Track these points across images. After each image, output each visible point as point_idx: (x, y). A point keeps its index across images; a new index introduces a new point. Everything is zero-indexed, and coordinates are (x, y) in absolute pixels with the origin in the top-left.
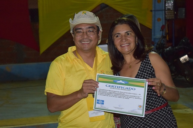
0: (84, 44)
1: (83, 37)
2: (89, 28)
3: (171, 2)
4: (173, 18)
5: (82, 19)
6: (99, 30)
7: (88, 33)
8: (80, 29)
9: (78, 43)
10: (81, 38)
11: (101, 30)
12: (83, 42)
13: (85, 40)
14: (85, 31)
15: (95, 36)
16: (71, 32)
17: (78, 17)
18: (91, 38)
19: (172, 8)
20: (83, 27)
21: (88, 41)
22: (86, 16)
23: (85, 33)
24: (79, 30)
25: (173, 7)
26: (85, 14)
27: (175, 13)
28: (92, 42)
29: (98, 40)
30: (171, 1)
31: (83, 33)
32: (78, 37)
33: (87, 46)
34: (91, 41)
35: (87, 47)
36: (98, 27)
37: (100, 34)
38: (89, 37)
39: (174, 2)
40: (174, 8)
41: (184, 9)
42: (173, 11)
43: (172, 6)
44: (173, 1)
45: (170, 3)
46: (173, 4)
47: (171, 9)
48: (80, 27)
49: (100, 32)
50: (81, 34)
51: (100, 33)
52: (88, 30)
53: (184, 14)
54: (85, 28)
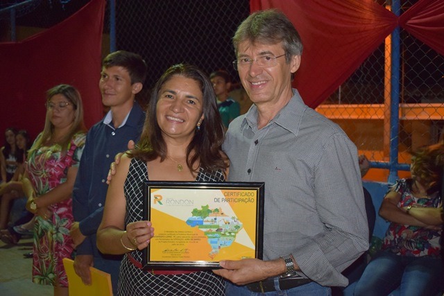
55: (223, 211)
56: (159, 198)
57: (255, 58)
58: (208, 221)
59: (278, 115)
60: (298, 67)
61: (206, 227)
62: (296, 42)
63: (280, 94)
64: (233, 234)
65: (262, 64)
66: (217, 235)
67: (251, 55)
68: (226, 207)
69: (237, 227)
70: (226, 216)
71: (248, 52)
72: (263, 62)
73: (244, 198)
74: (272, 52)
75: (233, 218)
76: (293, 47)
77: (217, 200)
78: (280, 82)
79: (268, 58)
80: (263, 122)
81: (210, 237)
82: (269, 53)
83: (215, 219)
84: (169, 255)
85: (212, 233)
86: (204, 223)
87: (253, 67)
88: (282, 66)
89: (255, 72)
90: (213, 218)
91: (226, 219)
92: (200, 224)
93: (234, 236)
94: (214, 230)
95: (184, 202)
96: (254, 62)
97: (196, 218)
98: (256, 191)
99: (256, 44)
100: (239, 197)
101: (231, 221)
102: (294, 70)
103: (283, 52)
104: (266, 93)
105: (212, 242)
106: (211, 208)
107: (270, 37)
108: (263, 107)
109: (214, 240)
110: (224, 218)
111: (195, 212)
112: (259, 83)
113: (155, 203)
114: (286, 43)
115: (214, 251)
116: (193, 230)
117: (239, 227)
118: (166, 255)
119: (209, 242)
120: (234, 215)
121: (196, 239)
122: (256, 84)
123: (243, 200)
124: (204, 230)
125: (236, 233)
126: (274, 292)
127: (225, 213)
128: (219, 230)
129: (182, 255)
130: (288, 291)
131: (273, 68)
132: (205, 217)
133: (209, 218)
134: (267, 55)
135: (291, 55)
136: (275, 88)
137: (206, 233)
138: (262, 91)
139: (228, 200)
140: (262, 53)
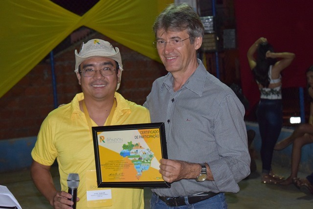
0: (96, 88)
1: (95, 78)
2: (105, 64)
3: (208, 19)
4: (214, 48)
5: (93, 50)
6: (119, 68)
7: (103, 72)
8: (91, 65)
9: (87, 87)
10: (92, 80)
11: (121, 68)
12: (95, 86)
13: (98, 82)
14: (98, 69)
15: (113, 76)
16: (77, 70)
17: (88, 48)
18: (107, 79)
19: (210, 30)
20: (95, 63)
21: (104, 83)
22: (99, 46)
23: (98, 72)
24: (89, 68)
25: (212, 28)
26: (97, 44)
27: (218, 39)
28: (109, 86)
29: (117, 83)
30: (209, 17)
31: (96, 71)
32: (88, 78)
33: (101, 91)
34: (107, 83)
35: (100, 93)
36: (117, 63)
37: (120, 75)
38: (105, 78)
39: (214, 20)
40: (214, 30)
41: (234, 30)
42: (213, 36)
43: (210, 27)
44: (212, 17)
45: (207, 21)
46: (212, 23)
47: (210, 32)
48: (91, 63)
49: (119, 71)
50: (92, 73)
51: (119, 73)
52: (103, 67)
53: (234, 41)
54: (99, 64)
55: (141, 145)
56: (102, 138)
57: (168, 41)
58: (132, 153)
59: (187, 82)
60: (200, 45)
61: (132, 157)
62: (198, 28)
63: (187, 65)
64: (149, 161)
65: (173, 45)
66: (139, 162)
67: (165, 38)
68: (142, 142)
69: (151, 156)
70: (144, 148)
71: (163, 37)
72: (174, 43)
73: (153, 134)
74: (179, 36)
75: (148, 149)
76: (195, 32)
77: (136, 137)
78: (186, 57)
79: (177, 41)
80: (177, 85)
81: (135, 164)
82: (178, 37)
83: (137, 151)
84: (113, 177)
85: (137, 161)
86: (131, 154)
87: (167, 47)
88: (187, 46)
89: (168, 51)
90: (136, 150)
91: (143, 150)
92: (128, 154)
93: (150, 163)
94: (137, 159)
95: (117, 140)
96: (168, 44)
97: (126, 151)
98: (158, 129)
99: (169, 31)
100: (150, 134)
101: (146, 152)
102: (197, 47)
103: (188, 36)
104: (177, 65)
105: (137, 168)
106: (134, 143)
107: (178, 26)
108: (176, 75)
109: (137, 166)
110: (142, 150)
111: (125, 147)
112: (171, 58)
113: (101, 142)
114: (190, 30)
115: (139, 174)
116: (124, 159)
117: (152, 156)
118: (111, 177)
119: (135, 168)
120: (148, 148)
121: (127, 166)
122: (169, 59)
123: (152, 136)
124: (131, 159)
125: (151, 160)
126: (185, 206)
127: (142, 146)
128: (140, 159)
129: (120, 177)
130: (195, 204)
131: (181, 48)
132: (131, 150)
133: (133, 150)
134: (177, 39)
135: (195, 38)
136: (183, 61)
137: (133, 161)
138: (174, 64)
139: (143, 137)
140: (173, 38)
